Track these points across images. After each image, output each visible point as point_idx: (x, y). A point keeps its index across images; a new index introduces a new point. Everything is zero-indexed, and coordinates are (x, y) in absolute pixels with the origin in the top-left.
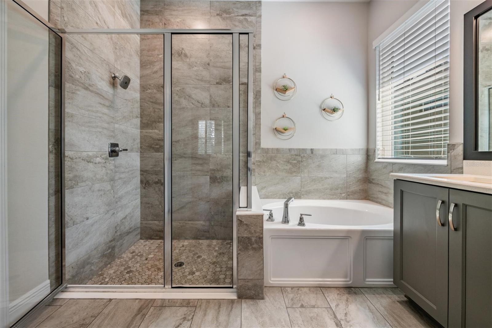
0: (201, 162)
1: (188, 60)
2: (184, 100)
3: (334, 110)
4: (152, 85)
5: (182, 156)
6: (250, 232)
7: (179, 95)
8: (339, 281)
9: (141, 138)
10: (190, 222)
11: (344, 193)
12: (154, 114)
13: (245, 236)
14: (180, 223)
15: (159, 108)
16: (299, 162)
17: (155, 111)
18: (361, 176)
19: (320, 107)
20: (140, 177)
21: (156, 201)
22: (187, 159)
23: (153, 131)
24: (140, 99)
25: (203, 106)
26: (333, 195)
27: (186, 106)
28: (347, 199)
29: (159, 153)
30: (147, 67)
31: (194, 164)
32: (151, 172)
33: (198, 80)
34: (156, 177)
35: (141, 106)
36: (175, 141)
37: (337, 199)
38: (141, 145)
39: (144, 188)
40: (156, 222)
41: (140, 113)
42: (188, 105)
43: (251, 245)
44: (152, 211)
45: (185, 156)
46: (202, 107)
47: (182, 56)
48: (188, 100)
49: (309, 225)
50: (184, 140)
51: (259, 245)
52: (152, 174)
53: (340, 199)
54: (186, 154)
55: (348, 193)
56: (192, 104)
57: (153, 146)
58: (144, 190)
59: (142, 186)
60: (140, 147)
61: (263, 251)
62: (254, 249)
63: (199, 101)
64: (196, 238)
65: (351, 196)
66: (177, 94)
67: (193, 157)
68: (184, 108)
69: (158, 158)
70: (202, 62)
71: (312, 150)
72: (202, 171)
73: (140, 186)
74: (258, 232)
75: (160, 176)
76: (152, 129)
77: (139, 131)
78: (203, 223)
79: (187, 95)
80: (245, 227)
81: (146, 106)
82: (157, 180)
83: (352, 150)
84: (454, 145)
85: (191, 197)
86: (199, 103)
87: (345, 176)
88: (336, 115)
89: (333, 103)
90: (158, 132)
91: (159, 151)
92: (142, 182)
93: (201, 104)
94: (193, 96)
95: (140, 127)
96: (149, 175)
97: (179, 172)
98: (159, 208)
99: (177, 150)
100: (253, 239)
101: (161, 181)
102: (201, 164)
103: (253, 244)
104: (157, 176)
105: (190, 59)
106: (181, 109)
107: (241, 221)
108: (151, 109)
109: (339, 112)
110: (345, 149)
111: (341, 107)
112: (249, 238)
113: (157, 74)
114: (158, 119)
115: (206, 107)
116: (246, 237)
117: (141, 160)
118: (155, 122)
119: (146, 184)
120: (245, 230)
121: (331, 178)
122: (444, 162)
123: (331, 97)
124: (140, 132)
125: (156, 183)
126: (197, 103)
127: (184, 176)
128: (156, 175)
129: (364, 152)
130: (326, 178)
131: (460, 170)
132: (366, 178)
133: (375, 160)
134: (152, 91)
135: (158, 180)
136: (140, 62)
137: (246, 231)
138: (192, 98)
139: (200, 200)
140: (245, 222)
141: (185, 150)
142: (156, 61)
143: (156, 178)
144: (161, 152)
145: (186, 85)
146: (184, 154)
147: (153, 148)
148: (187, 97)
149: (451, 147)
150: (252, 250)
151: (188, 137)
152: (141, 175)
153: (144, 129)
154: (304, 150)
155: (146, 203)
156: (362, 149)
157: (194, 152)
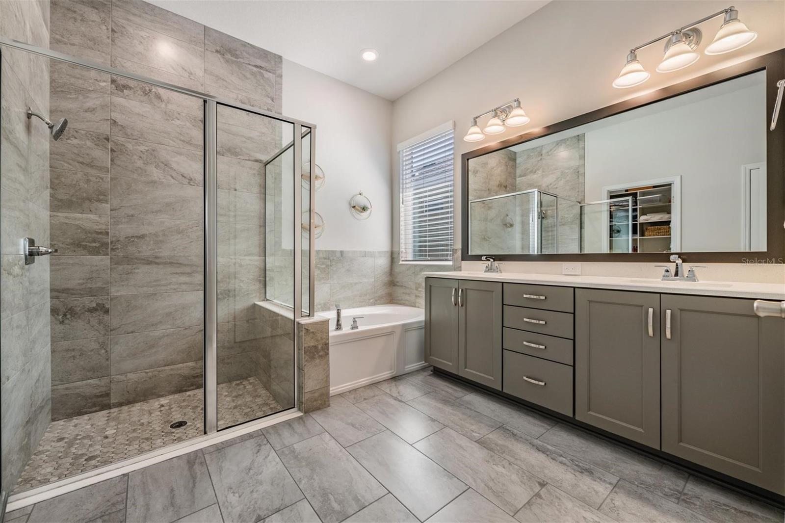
0: (188, 270)
1: (163, 106)
2: (155, 169)
3: (364, 209)
4: (83, 132)
5: (151, 261)
6: (317, 341)
7: (145, 159)
8: (386, 374)
9: (52, 228)
10: (166, 368)
11: (372, 299)
12: (86, 186)
13: (312, 344)
14: (147, 373)
15: (98, 176)
16: (327, 266)
17: (88, 181)
18: (386, 279)
19: (350, 204)
20: (51, 301)
21: (93, 343)
22: (161, 266)
23: (84, 216)
24: (51, 154)
25: (192, 183)
26: (363, 302)
27: (160, 179)
28: (374, 305)
29: (100, 257)
30: (69, 96)
31: (176, 273)
32: (80, 292)
33: (183, 141)
34: (92, 299)
35: (51, 167)
36: (137, 237)
37: (366, 306)
38: (52, 240)
39: (62, 323)
40: (92, 381)
41: (51, 180)
42: (164, 179)
43: (318, 353)
44: (82, 363)
45: (157, 261)
46: (191, 185)
47: (152, 96)
48: (164, 170)
49: (361, 328)
50: (156, 235)
51: (325, 352)
52: (82, 295)
53: (369, 306)
54: (161, 258)
55: (376, 298)
56: (170, 178)
57: (83, 243)
58: (62, 327)
59: (56, 318)
60: (51, 244)
61: (329, 357)
62: (321, 357)
63: (185, 176)
64: (180, 390)
65: (378, 301)
66: (141, 157)
67: (174, 263)
68: (154, 182)
69: (96, 266)
70: (190, 116)
71: (342, 252)
72: (191, 284)
73: (51, 320)
74: (324, 338)
75: (101, 297)
76: (81, 211)
77: (49, 213)
78: (192, 365)
79: (162, 162)
80: (311, 334)
81: (64, 168)
82: (95, 305)
83: (379, 252)
84: (456, 250)
85: (169, 327)
86: (185, 177)
87: (373, 280)
88: (365, 214)
89: (361, 201)
90: (97, 218)
91: (100, 253)
92: (54, 311)
93: (189, 179)
94: (174, 166)
95: (51, 206)
96: (73, 296)
97: (145, 289)
98: (99, 354)
99: (139, 252)
100: (320, 347)
101: (104, 307)
102: (188, 274)
103: (320, 352)
104: (95, 297)
105: (166, 105)
106: (148, 183)
107: (307, 329)
108: (79, 175)
109: (369, 211)
110: (373, 252)
111: (370, 207)
112: (315, 347)
113: (94, 114)
114: (98, 195)
115: (198, 186)
116: (313, 346)
117: (51, 271)
118: (90, 200)
119: (65, 315)
120: (312, 338)
121: (361, 283)
122: (450, 263)
123: (360, 194)
124: (51, 216)
125: (92, 310)
126: (180, 177)
127: (155, 294)
128: (92, 296)
129: (388, 255)
130: (356, 284)
131: (459, 269)
132: (391, 281)
133: (399, 262)
134: (84, 143)
135: (98, 305)
136: (51, 83)
137: (312, 340)
138: (171, 168)
139: (186, 329)
140: (311, 331)
141: (157, 250)
142: (93, 90)
143: (92, 301)
144: (104, 255)
145: (160, 145)
146: (156, 257)
147: (85, 247)
148: (162, 165)
149: (454, 251)
150: (319, 358)
151: (163, 230)
152: (52, 298)
153: (60, 210)
154: (333, 252)
155: (68, 350)
156: (387, 252)
157: (176, 255)
